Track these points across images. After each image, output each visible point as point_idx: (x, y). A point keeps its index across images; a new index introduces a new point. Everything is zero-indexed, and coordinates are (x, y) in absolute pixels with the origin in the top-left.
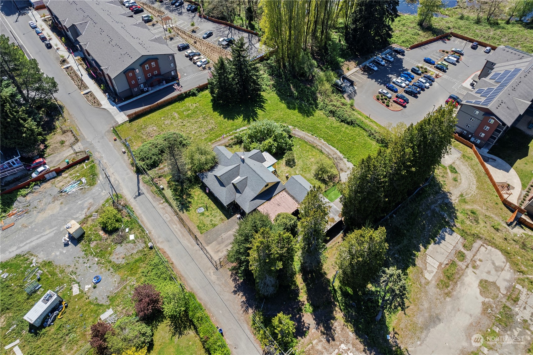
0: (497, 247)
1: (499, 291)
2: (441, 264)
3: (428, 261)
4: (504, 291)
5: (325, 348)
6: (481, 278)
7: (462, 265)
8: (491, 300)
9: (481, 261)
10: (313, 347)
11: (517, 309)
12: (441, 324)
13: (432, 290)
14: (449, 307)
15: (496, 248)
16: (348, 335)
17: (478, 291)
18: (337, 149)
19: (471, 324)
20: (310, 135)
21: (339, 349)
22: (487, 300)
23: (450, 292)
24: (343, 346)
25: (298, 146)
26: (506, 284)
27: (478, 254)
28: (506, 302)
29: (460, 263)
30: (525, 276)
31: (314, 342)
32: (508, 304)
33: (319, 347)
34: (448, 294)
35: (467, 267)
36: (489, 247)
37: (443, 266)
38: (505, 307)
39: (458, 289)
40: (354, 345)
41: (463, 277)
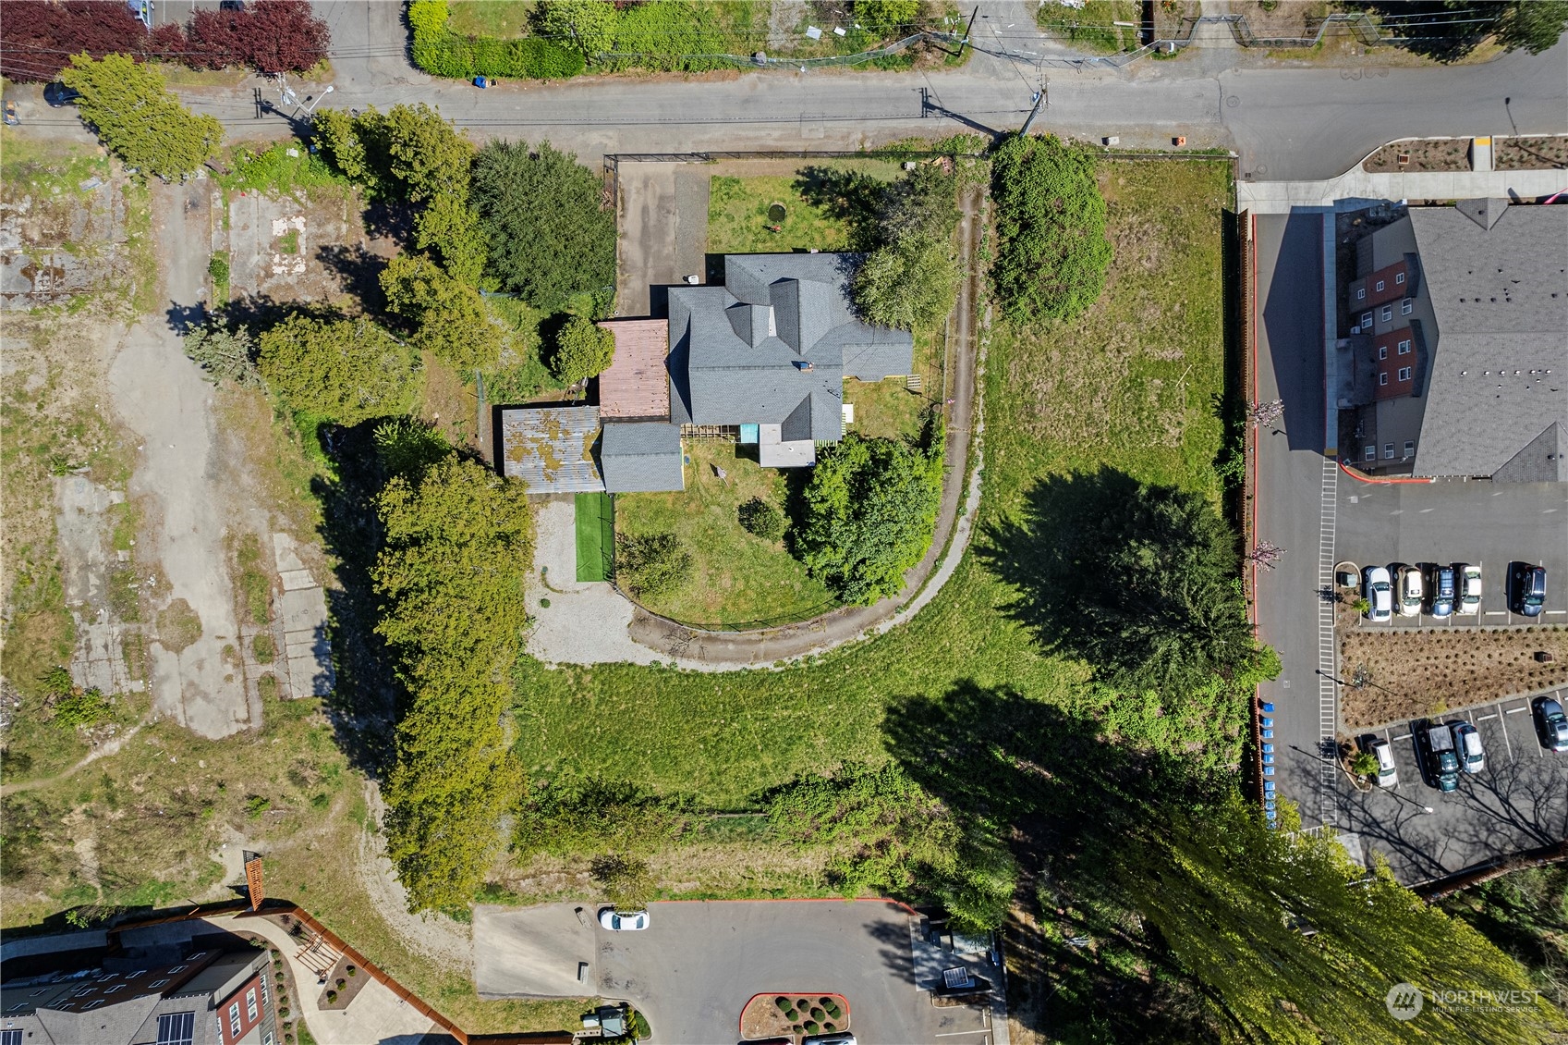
0: (223, 744)
1: (162, 642)
2: (282, 592)
3: (306, 572)
4: (156, 648)
5: (321, 236)
6: (204, 636)
7: (251, 632)
8: (163, 608)
9: (229, 678)
10: (338, 217)
11: (116, 630)
12: (201, 472)
13: (257, 520)
14: (213, 516)
15: (222, 741)
16: (309, 294)
17: (192, 605)
18: (713, 675)
19: (162, 524)
20: (815, 652)
21: (302, 257)
22: (169, 601)
23: (229, 547)
24: (301, 268)
25: (798, 586)
26: (161, 670)
27: (242, 691)
28: (139, 628)
29: (254, 631)
30: (143, 724)
31: (344, 227)
32: (133, 626)
33: (330, 228)
34: (230, 539)
35: (240, 638)
36: (234, 729)
37: (275, 590)
38: (134, 618)
39: (223, 570)
40: (289, 287)
41: (230, 606)
